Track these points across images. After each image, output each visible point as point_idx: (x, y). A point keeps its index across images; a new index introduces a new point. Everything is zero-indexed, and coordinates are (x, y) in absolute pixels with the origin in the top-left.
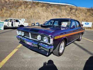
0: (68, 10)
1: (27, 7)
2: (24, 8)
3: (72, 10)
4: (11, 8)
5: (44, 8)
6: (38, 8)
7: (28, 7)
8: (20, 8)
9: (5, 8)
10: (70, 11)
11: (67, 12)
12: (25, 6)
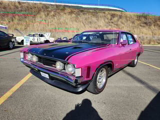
0: (108, 19)
1: (48, 14)
2: (44, 17)
3: (114, 17)
4: (25, 16)
5: (73, 15)
6: (65, 16)
7: (50, 15)
8: (38, 16)
9: (17, 17)
10: (111, 19)
11: (107, 21)
12: (46, 13)
